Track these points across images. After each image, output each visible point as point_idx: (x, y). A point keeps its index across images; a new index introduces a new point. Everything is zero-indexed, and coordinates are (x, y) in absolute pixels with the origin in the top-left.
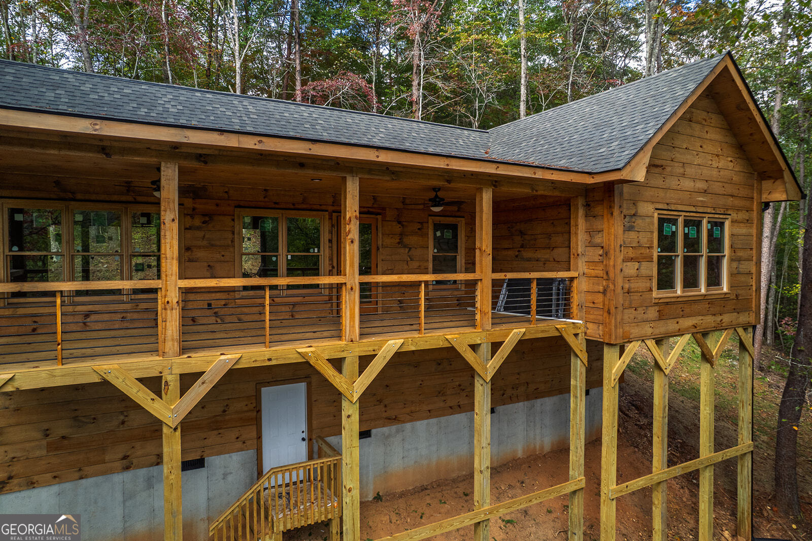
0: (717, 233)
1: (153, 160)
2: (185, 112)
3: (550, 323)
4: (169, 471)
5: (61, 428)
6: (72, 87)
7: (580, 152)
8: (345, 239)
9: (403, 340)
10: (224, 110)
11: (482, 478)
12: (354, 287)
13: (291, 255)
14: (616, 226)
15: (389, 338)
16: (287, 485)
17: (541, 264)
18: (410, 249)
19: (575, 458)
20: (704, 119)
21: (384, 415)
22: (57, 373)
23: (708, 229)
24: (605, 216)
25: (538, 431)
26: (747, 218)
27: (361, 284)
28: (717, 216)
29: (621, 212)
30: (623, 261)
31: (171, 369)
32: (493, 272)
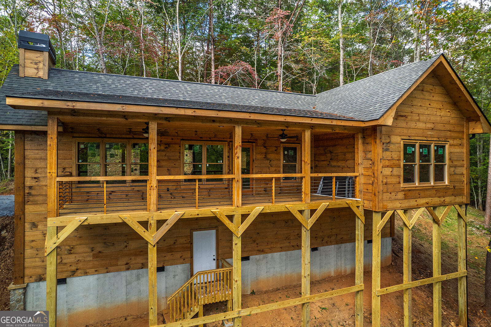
0: (440, 152)
1: (146, 121)
2: (156, 92)
3: (343, 200)
4: (151, 266)
5: (99, 247)
6: (103, 82)
7: (360, 109)
8: (235, 157)
9: (263, 207)
10: (175, 90)
11: (305, 280)
12: (239, 180)
13: (209, 164)
14: (378, 149)
15: (256, 206)
16: (206, 283)
17: (340, 169)
18: (271, 161)
19: (358, 273)
20: (431, 89)
21: (257, 249)
22: (104, 217)
23: (435, 150)
24: (372, 143)
25: (343, 262)
26: (460, 143)
27: (243, 179)
28: (440, 142)
29: (381, 141)
30: (382, 167)
31: (152, 217)
32: (311, 173)
